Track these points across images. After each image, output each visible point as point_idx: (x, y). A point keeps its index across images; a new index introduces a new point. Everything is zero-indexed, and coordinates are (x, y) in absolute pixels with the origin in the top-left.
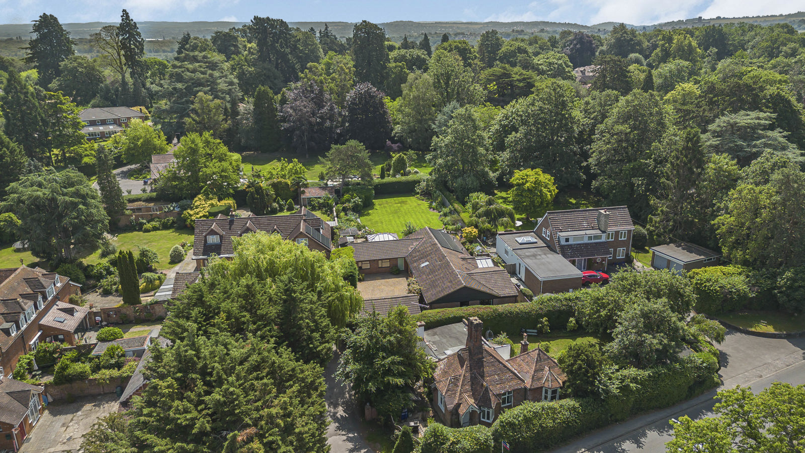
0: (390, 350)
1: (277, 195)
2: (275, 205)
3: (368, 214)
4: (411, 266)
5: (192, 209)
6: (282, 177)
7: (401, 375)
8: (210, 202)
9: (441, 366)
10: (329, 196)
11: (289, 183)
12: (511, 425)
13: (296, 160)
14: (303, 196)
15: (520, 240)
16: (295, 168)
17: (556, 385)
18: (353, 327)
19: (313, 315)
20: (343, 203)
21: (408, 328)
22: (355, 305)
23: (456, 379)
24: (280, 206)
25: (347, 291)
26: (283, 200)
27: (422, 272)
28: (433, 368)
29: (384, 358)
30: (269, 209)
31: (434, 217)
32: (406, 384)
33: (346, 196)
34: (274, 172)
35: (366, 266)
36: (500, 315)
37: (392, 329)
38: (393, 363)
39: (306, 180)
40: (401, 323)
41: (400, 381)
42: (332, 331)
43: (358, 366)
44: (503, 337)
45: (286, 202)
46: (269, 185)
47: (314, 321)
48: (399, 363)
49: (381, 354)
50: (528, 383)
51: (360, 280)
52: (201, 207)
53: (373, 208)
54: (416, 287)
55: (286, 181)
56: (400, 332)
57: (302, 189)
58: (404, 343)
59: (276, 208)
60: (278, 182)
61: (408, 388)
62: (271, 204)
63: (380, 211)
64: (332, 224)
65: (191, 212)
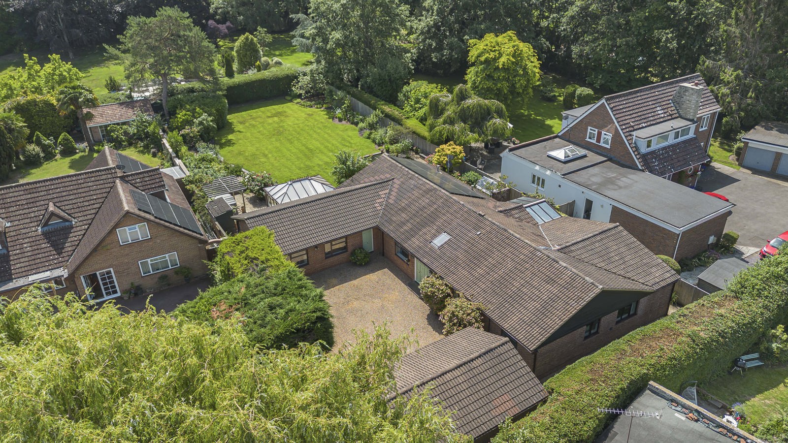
1: (33, 127)
2: (33, 148)
3: (229, 143)
6: (33, 92)
10: (146, 117)
11: (55, 102)
13: (56, 57)
14: (90, 125)
15: (560, 154)
16: (57, 72)
20: (180, 128)
24: (45, 148)
26: (48, 136)
30: (22, 158)
33: (181, 115)
34: (16, 85)
39: (91, 92)
45: (56, 138)
46: (10, 110)
55: (45, 98)
57: (85, 111)
59: (38, 154)
60: (29, 102)
62: (23, 148)
63: (249, 134)
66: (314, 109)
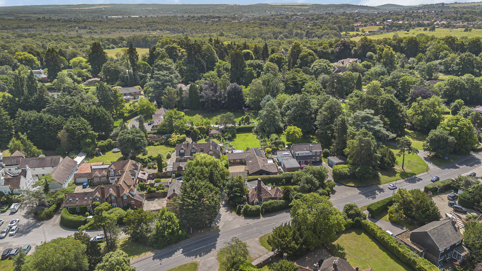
0: (237, 186)
1: (201, 132)
2: (200, 136)
3: (234, 141)
4: (246, 162)
5: (171, 138)
6: (202, 125)
7: (239, 193)
8: (177, 136)
9: (251, 191)
10: (219, 133)
12: (266, 205)
13: (207, 118)
14: (210, 133)
15: (284, 153)
17: (280, 197)
18: (227, 180)
19: (217, 176)
20: (225, 136)
21: (242, 181)
22: (228, 174)
23: (254, 194)
24: (202, 136)
25: (226, 170)
26: (203, 134)
27: (249, 164)
28: (249, 192)
29: (235, 188)
31: (258, 142)
32: (241, 195)
33: (226, 133)
34: (199, 123)
35: (232, 161)
36: (271, 178)
37: (237, 181)
38: (237, 189)
40: (240, 179)
41: (239, 194)
42: (222, 181)
43: (228, 190)
44: (270, 184)
46: (198, 128)
47: (217, 178)
48: (239, 190)
49: (234, 187)
50: (273, 196)
51: (230, 166)
52: (175, 137)
53: (236, 138)
54: (247, 169)
55: (204, 127)
56: (240, 182)
57: (210, 131)
58: (241, 185)
60: (201, 127)
61: (241, 196)
62: (198, 136)
63: (239, 139)
64: (221, 145)
65: (171, 139)
66: (255, 135)
